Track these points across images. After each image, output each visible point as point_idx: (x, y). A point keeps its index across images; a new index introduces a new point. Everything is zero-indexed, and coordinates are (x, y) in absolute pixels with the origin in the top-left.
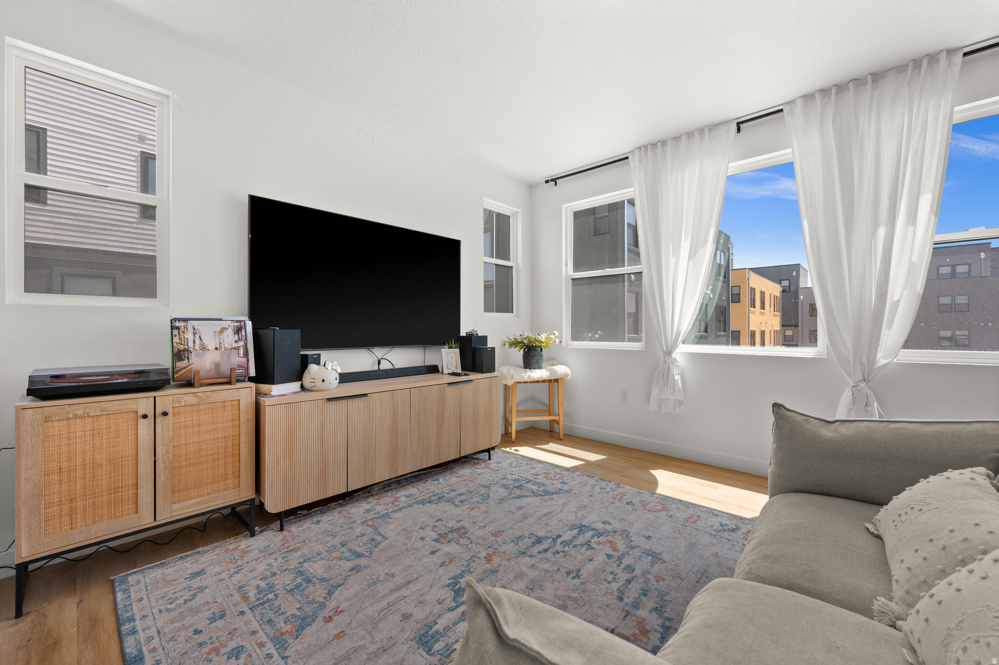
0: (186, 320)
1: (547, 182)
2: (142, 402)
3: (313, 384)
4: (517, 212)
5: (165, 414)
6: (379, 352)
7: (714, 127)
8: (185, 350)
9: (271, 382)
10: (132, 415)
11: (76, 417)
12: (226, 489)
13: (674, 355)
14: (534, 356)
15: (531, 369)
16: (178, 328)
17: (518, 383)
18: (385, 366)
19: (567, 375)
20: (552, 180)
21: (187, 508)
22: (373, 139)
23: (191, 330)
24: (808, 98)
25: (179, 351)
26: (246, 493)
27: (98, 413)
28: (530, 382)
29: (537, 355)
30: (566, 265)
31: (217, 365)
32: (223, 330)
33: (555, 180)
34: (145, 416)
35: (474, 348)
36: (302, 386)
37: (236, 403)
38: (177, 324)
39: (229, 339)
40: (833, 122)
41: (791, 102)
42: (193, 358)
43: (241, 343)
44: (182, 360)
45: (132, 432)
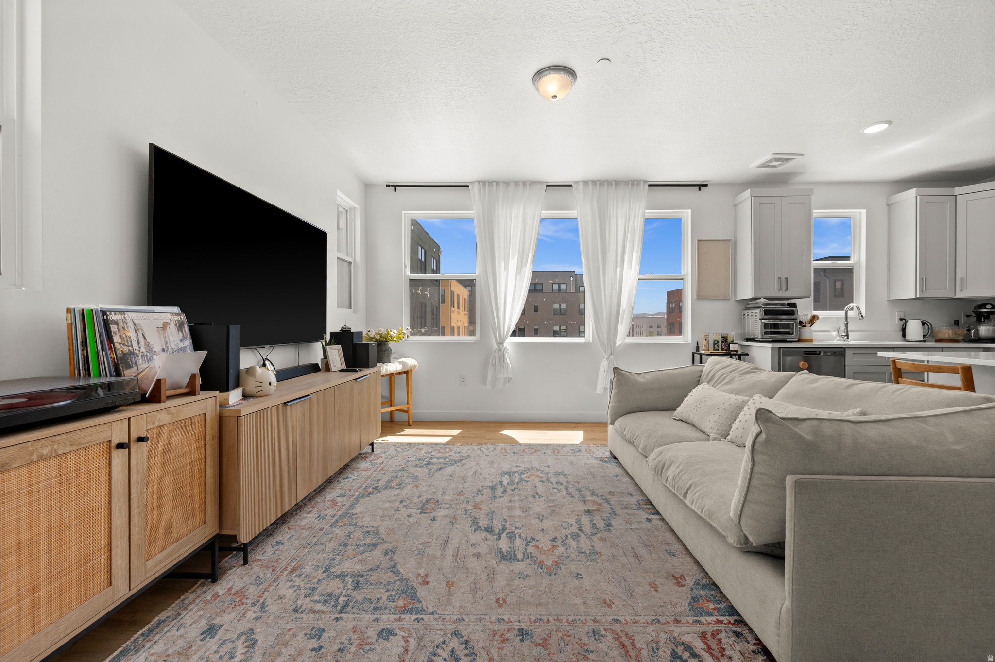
1: (388, 186)
2: (117, 427)
3: (260, 389)
5: (141, 439)
7: (533, 183)
8: (131, 353)
9: (227, 388)
10: (105, 447)
11: (41, 458)
12: (194, 529)
13: (505, 345)
15: (384, 363)
16: (116, 323)
19: (415, 366)
20: (393, 186)
21: (160, 562)
23: (130, 324)
24: (586, 183)
25: (124, 354)
27: (68, 449)
30: (405, 266)
32: (165, 325)
33: (395, 187)
35: (355, 343)
37: (202, 418)
38: (114, 317)
39: (174, 335)
40: (597, 202)
41: (577, 182)
42: (142, 364)
44: (129, 366)
45: (104, 472)
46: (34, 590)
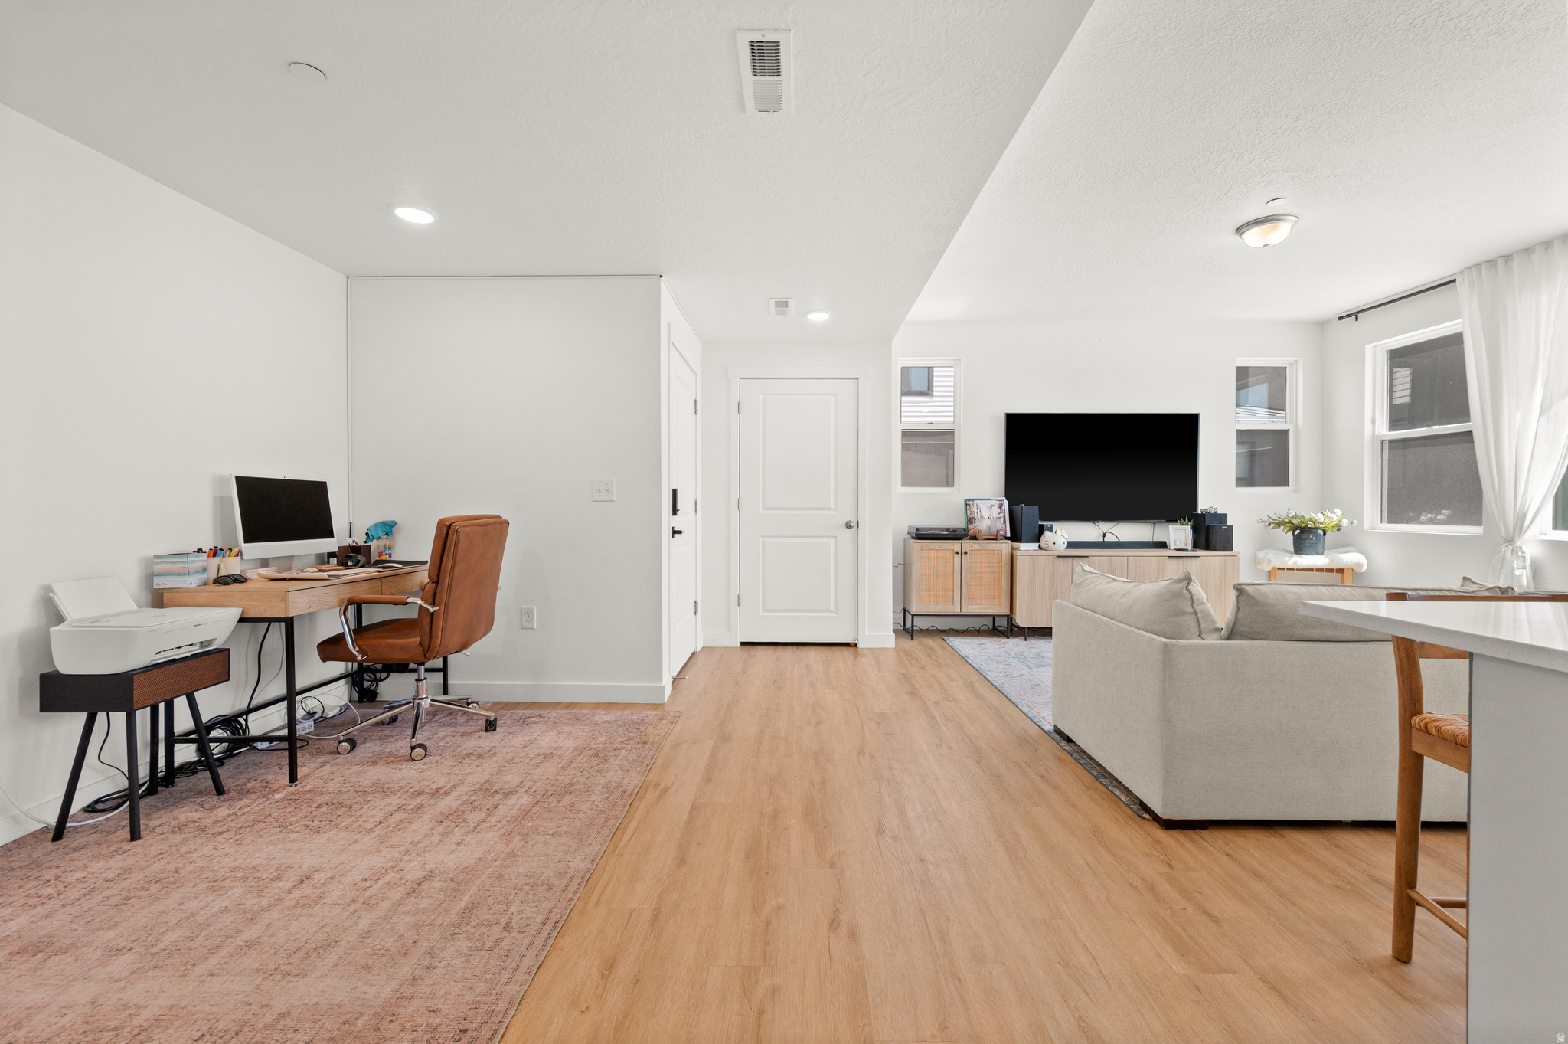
0: (973, 500)
1: (1341, 318)
2: (955, 545)
3: (1048, 546)
4: (1296, 361)
5: (966, 553)
6: (1104, 526)
8: (973, 518)
9: (1020, 541)
10: (952, 552)
12: (994, 604)
13: (1519, 543)
14: (1307, 539)
15: (1303, 554)
16: (969, 505)
17: (1279, 569)
18: (1109, 538)
19: (1360, 565)
21: (975, 609)
22: (1101, 339)
23: (975, 505)
25: (970, 518)
26: (1005, 610)
27: (939, 549)
28: (1298, 570)
29: (1312, 538)
31: (989, 528)
32: (992, 506)
33: (1356, 315)
34: (957, 553)
35: (1208, 525)
36: (1040, 547)
37: (1000, 553)
38: (969, 502)
39: (995, 511)
42: (977, 523)
43: (1002, 515)
44: (971, 523)
45: (952, 561)
46: (930, 590)
